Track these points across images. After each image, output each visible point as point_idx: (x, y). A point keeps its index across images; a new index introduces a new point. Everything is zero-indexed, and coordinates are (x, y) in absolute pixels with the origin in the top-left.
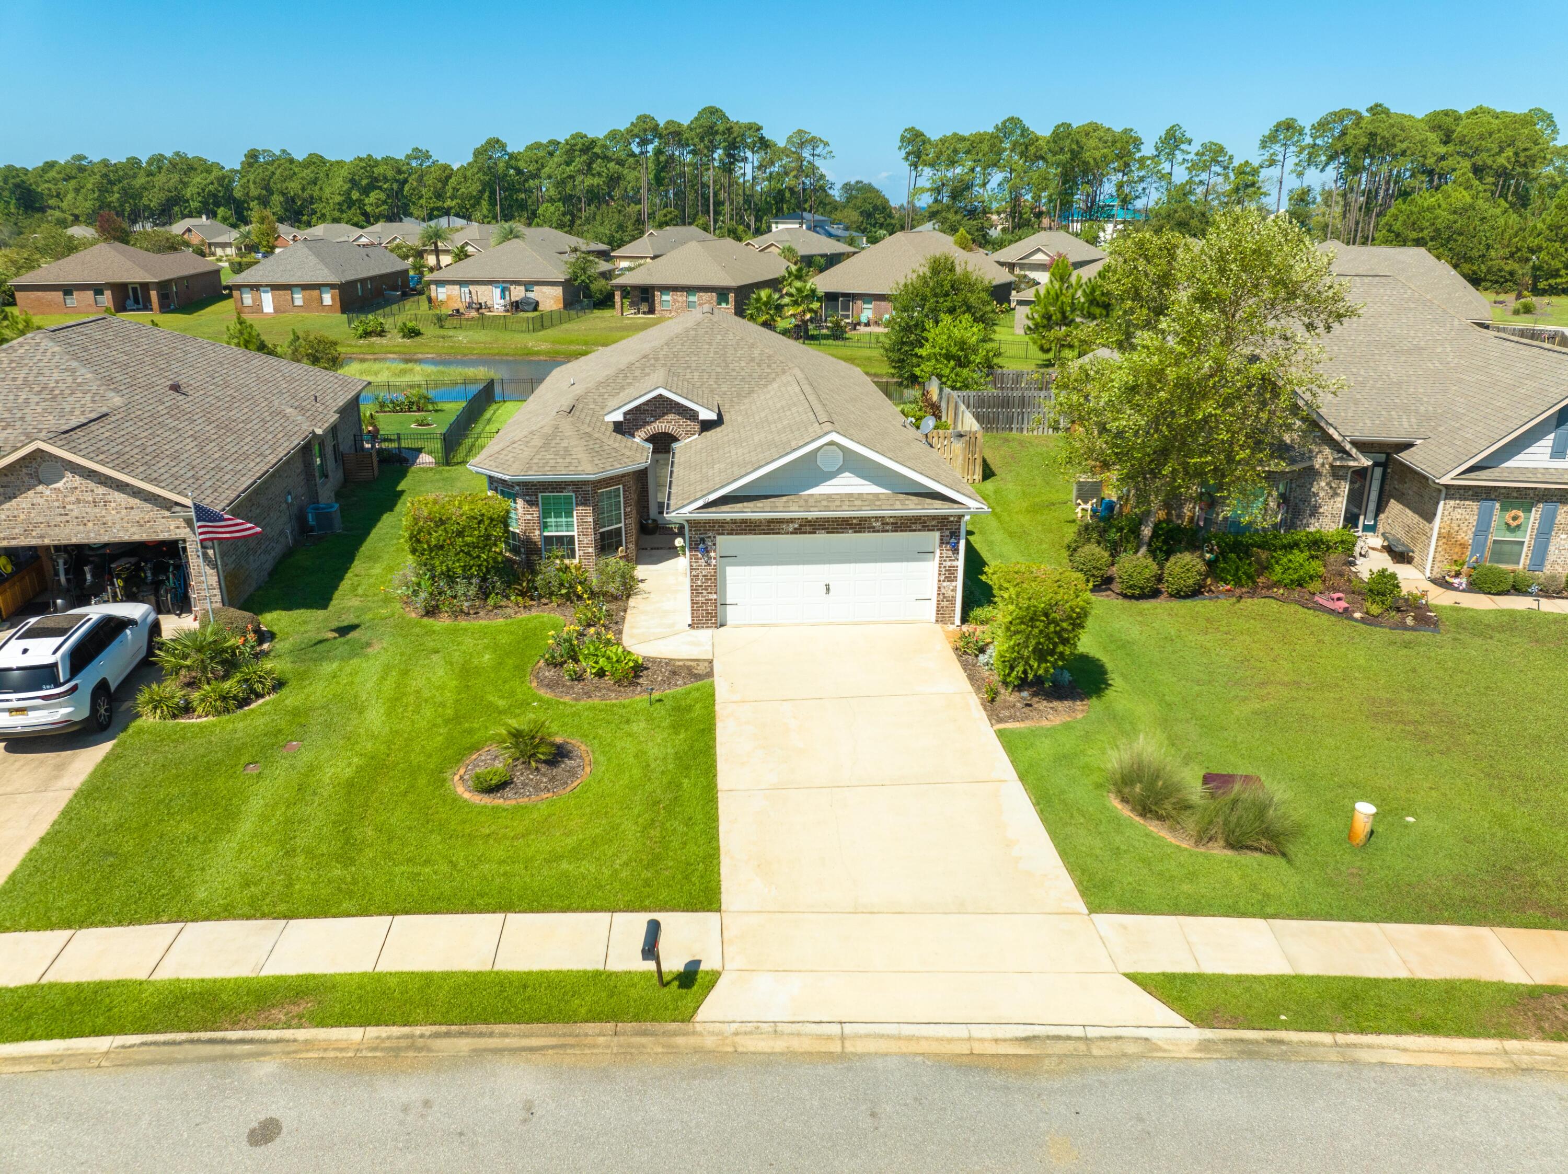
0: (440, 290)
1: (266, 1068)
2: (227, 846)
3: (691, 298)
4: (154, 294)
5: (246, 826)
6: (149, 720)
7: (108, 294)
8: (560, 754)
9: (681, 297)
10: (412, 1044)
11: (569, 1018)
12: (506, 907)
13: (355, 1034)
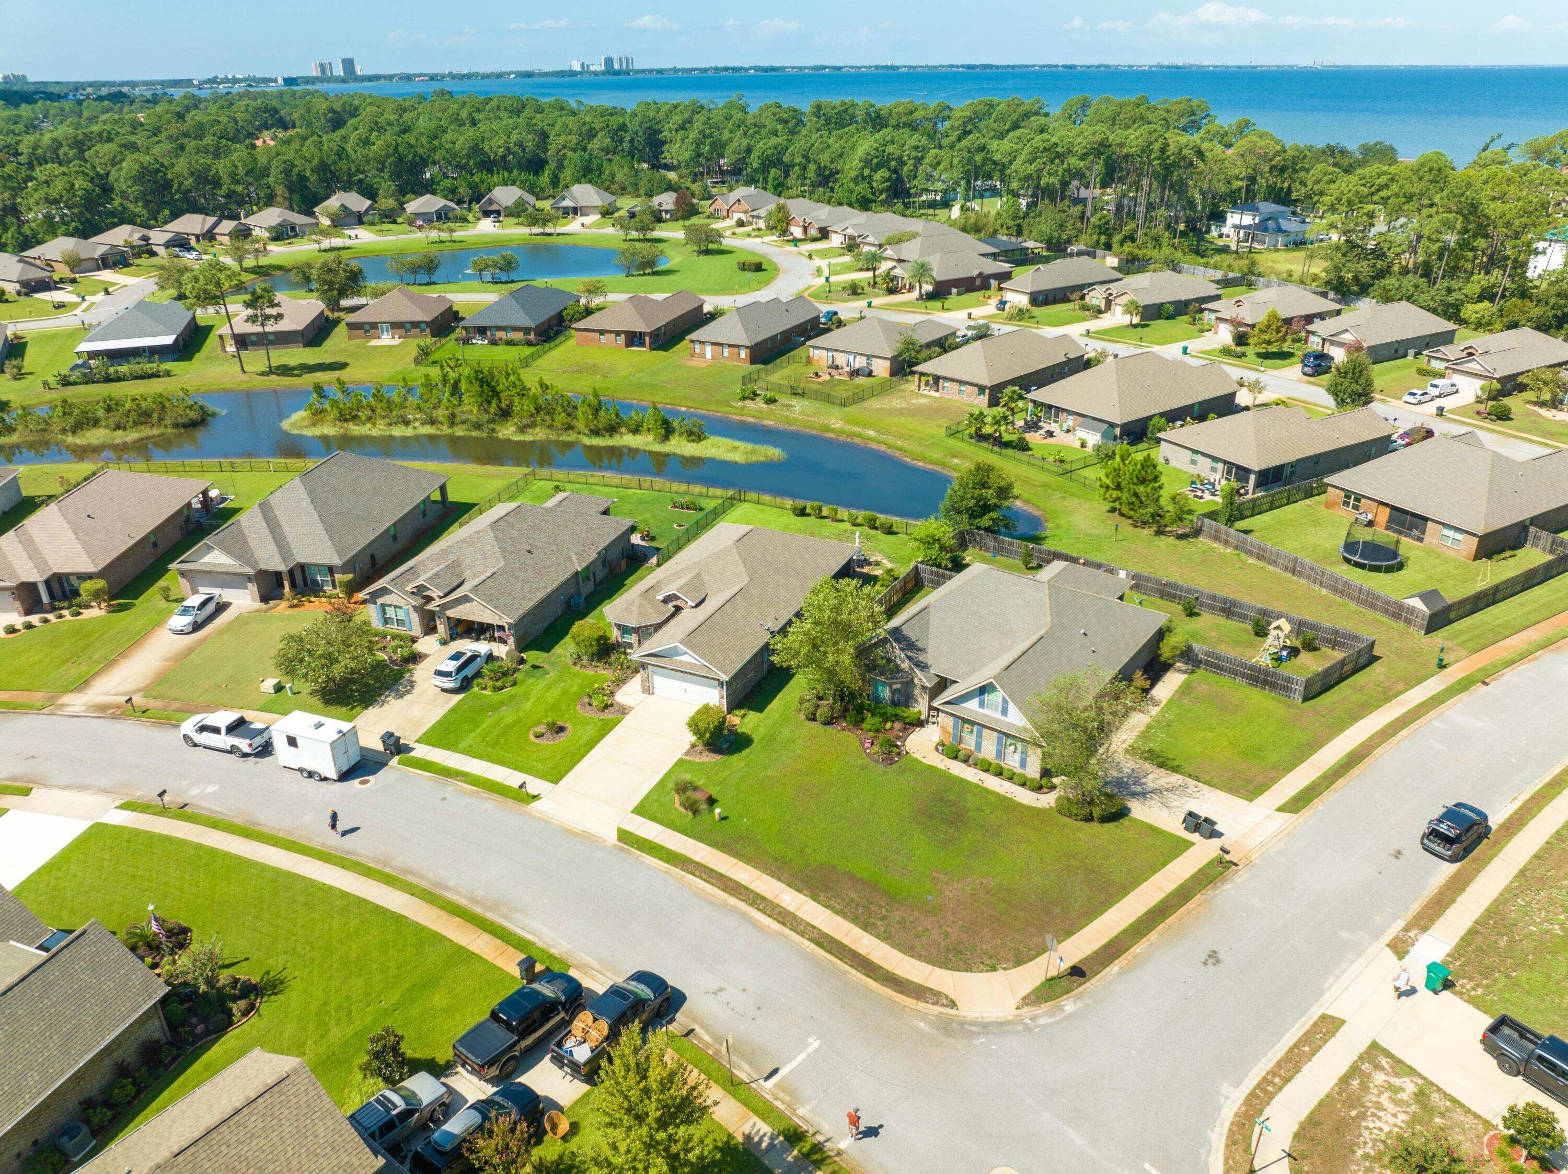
0: (816, 352)
1: (451, 788)
2: (473, 735)
3: (963, 388)
4: (647, 338)
5: (479, 731)
6: (476, 689)
7: (623, 336)
8: (561, 729)
9: (956, 386)
10: (478, 792)
11: (506, 796)
12: (515, 769)
13: (469, 787)
